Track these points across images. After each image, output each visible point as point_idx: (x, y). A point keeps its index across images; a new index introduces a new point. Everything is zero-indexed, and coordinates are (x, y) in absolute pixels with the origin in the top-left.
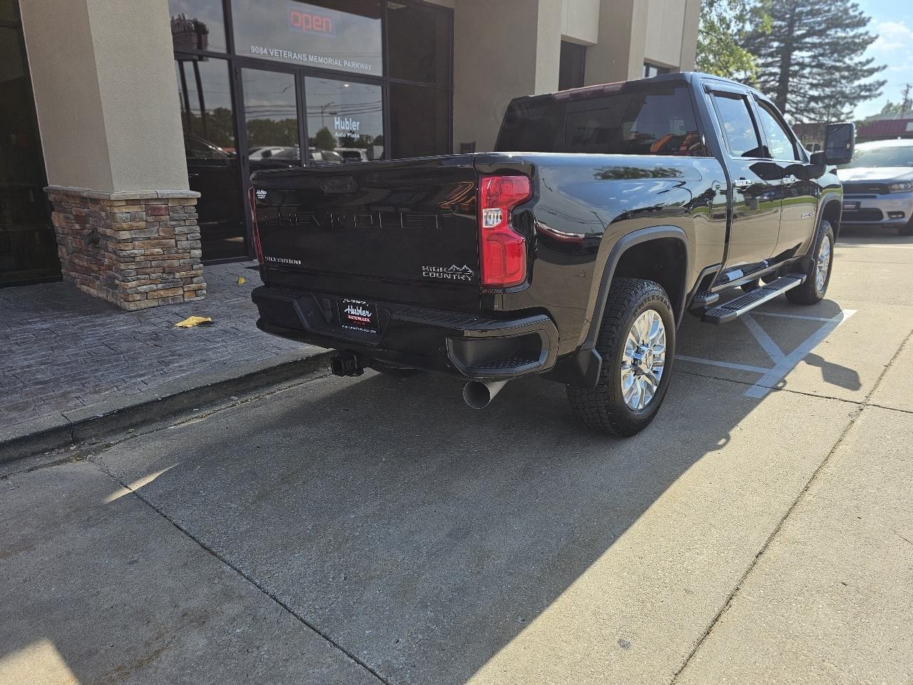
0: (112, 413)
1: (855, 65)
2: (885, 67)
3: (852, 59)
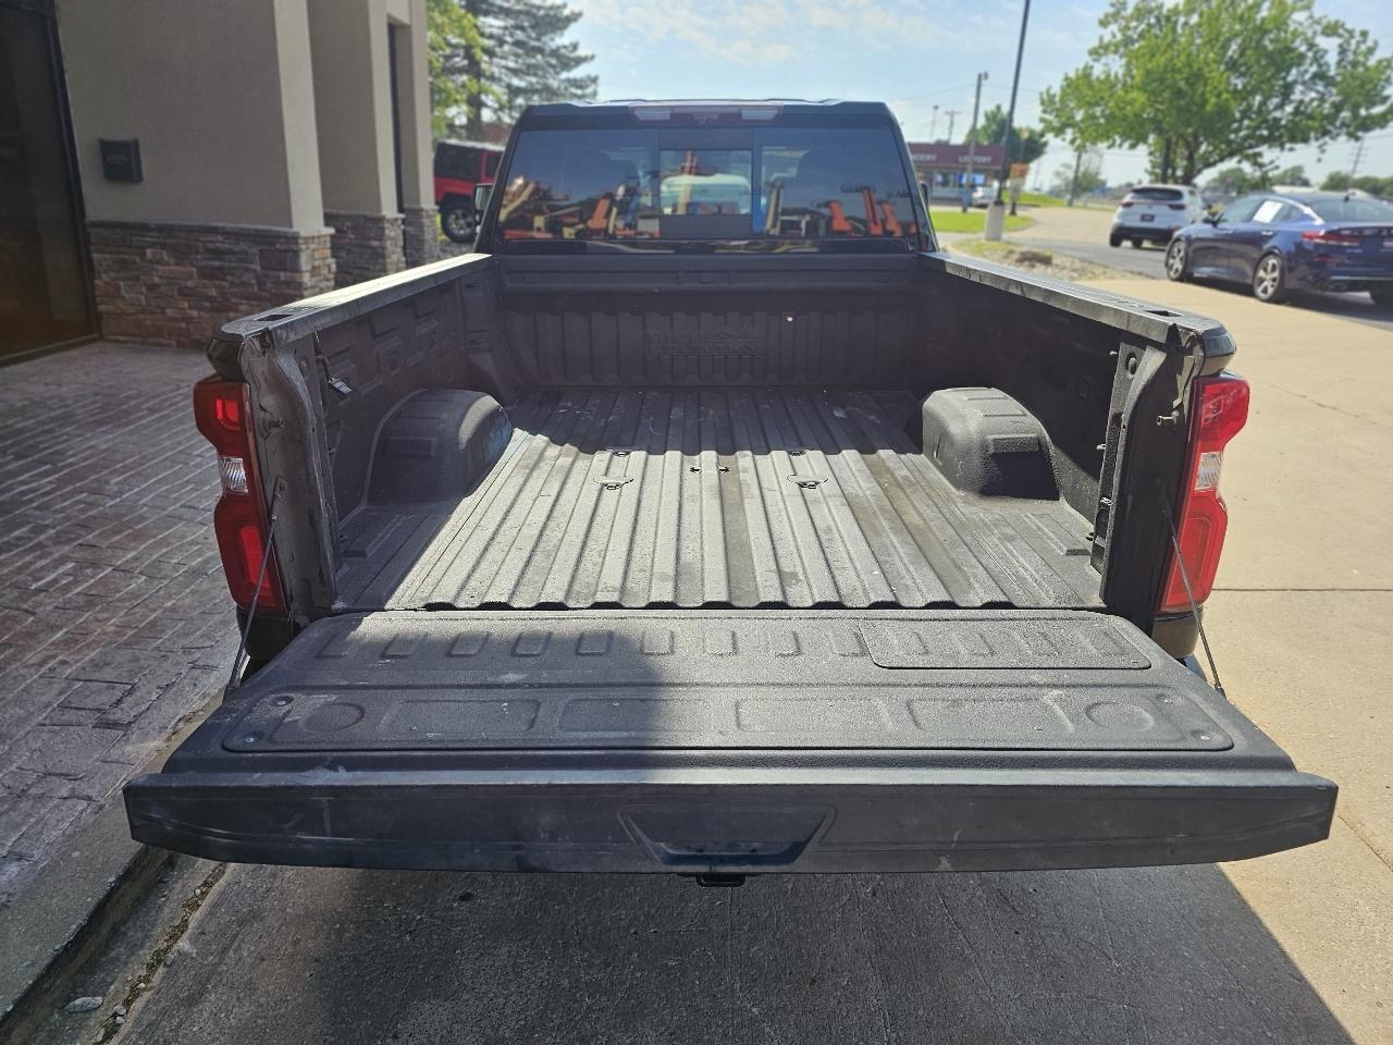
1: (559, 48)
2: (593, 57)
3: (552, 39)
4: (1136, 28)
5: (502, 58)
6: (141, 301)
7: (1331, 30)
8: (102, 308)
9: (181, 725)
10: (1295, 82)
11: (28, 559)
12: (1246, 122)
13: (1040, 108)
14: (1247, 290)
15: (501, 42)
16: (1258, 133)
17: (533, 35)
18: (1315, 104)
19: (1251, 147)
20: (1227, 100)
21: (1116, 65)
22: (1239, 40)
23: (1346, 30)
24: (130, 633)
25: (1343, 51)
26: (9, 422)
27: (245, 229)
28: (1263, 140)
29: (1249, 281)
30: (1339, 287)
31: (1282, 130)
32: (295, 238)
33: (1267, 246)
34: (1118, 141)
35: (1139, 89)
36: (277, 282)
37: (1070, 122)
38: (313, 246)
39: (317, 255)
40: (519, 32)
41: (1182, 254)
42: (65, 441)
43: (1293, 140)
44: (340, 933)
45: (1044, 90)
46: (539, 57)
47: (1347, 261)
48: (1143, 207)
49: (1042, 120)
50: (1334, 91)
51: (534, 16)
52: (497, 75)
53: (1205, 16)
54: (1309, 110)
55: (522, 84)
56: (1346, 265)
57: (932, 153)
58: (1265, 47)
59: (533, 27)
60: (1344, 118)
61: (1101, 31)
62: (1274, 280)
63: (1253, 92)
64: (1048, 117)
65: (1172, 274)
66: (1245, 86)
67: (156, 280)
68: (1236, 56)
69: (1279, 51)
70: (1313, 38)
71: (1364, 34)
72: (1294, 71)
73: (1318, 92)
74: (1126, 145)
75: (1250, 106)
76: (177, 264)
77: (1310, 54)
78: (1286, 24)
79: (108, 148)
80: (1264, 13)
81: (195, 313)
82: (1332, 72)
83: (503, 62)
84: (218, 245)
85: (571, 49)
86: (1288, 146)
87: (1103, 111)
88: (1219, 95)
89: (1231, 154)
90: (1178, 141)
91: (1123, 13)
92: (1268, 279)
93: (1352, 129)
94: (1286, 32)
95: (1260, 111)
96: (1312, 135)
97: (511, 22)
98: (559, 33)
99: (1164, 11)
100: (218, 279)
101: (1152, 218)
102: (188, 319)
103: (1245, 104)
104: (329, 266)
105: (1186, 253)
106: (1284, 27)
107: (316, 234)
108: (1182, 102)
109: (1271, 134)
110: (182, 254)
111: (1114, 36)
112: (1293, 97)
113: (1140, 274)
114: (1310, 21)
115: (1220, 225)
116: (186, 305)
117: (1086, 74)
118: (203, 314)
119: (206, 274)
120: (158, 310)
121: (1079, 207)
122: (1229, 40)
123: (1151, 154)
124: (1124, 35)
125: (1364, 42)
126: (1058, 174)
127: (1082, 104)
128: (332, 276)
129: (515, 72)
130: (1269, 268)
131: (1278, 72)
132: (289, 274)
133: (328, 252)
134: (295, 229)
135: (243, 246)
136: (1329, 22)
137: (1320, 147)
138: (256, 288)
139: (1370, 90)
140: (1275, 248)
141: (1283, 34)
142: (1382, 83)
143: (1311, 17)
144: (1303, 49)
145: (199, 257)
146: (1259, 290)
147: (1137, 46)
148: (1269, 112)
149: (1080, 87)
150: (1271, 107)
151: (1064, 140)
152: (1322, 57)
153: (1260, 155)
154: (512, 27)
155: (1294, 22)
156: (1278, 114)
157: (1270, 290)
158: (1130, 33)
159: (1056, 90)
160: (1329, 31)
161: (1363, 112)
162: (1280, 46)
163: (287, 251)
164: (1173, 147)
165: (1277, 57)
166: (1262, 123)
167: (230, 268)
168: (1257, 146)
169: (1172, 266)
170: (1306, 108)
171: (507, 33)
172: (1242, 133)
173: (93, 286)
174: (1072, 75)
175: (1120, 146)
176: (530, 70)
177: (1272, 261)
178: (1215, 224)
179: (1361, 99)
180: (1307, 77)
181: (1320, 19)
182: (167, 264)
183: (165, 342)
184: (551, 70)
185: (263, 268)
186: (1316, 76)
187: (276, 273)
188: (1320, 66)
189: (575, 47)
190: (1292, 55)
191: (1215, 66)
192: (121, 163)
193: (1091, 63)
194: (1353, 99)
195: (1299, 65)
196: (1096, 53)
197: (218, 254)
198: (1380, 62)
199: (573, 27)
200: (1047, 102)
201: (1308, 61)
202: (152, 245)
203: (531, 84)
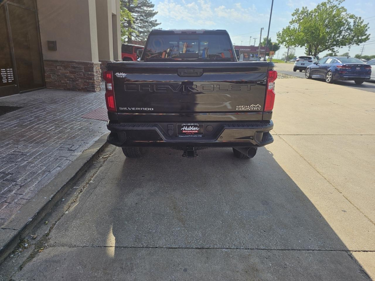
0: (35, 216)
1: (152, 21)
2: (161, 23)
3: (150, 19)
4: (301, 16)
5: (137, 24)
6: (55, 79)
7: (352, 17)
8: (46, 80)
9: (84, 151)
10: (342, 30)
11: (45, 125)
12: (330, 40)
13: (277, 37)
14: (324, 80)
15: (137, 20)
16: (333, 43)
17: (145, 18)
18: (348, 36)
19: (331, 47)
20: (325, 35)
21: (296, 26)
22: (328, 19)
23: (355, 17)
24: (70, 138)
25: (355, 22)
26: (32, 103)
27: (80, 62)
28: (334, 45)
29: (325, 78)
30: (346, 79)
31: (339, 43)
32: (92, 64)
33: (328, 69)
34: (297, 45)
35: (302, 32)
36: (88, 74)
37: (285, 40)
38: (96, 66)
39: (97, 68)
40: (141, 17)
41: (309, 72)
42: (45, 106)
43: (342, 45)
44: (120, 181)
45: (278, 32)
46: (147, 23)
47: (348, 73)
48: (302, 61)
49: (277, 40)
50: (353, 32)
51: (145, 13)
52: (136, 28)
53: (319, 13)
54: (346, 38)
55: (142, 30)
56: (348, 74)
57: (249, 49)
58: (335, 21)
59: (145, 16)
60: (355, 39)
61: (292, 17)
62: (330, 78)
63: (332, 33)
64: (279, 39)
65: (307, 77)
66: (330, 31)
67: (59, 74)
68: (327, 24)
69: (338, 22)
70: (347, 19)
71: (360, 18)
72: (342, 27)
73: (348, 33)
74: (300, 46)
75: (331, 36)
76: (64, 70)
77: (346, 23)
78: (340, 16)
79: (49, 42)
80: (334, 13)
81: (68, 82)
82: (352, 28)
83: (137, 25)
84: (75, 66)
85: (155, 21)
86: (341, 47)
87: (293, 38)
88: (323, 33)
89: (326, 49)
90: (313, 45)
91: (298, 12)
92: (329, 77)
93: (357, 42)
94: (340, 17)
95: (333, 38)
96: (347, 44)
97: (139, 14)
98: (152, 17)
99: (309, 12)
100: (74, 74)
101: (304, 64)
102: (67, 83)
103: (330, 36)
104: (100, 71)
105: (310, 72)
106: (339, 16)
107: (97, 63)
108: (313, 35)
109: (336, 44)
110: (65, 67)
111: (296, 18)
112: (342, 34)
113: (299, 77)
114: (346, 14)
115: (318, 65)
116: (66, 80)
117: (288, 28)
118: (70, 82)
119: (71, 72)
120: (60, 81)
121: (289, 63)
122: (326, 19)
123: (306, 49)
124: (298, 18)
125: (360, 20)
126: (284, 55)
127: (288, 36)
128: (100, 74)
129: (140, 27)
130: (329, 75)
131: (338, 28)
132: (91, 72)
133: (100, 68)
134: (92, 62)
135: (80, 66)
136: (351, 15)
137: (349, 47)
138: (83, 76)
139: (362, 32)
140: (331, 70)
141: (339, 18)
142: (365, 31)
143: (347, 14)
144: (344, 22)
145: (70, 68)
146: (327, 80)
147: (302, 21)
148: (336, 38)
149: (287, 31)
150: (336, 37)
151: (283, 45)
152: (349, 24)
153: (334, 49)
154: (140, 15)
155: (342, 15)
156: (338, 38)
157: (330, 80)
158: (300, 18)
159: (281, 32)
160: (351, 17)
161: (360, 38)
162: (339, 21)
163: (90, 67)
164: (311, 47)
165: (338, 24)
166: (334, 41)
167: (77, 71)
168: (333, 47)
169: (307, 75)
170: (345, 37)
171: (138, 17)
172: (329, 43)
173: (44, 75)
174: (285, 28)
175: (298, 46)
176: (144, 27)
177: (330, 73)
178: (317, 64)
179: (359, 35)
180: (346, 29)
181: (349, 14)
182: (62, 70)
183: (61, 89)
184: (150, 27)
185: (85, 71)
186: (348, 29)
187: (88, 72)
188: (349, 26)
189: (156, 21)
190: (342, 23)
191: (322, 26)
192: (52, 46)
193: (290, 25)
194: (357, 35)
195: (343, 26)
196: (292, 22)
197: (74, 68)
198: (364, 25)
199: (156, 15)
200: (279, 35)
201: (346, 25)
202: (58, 66)
203: (145, 30)
